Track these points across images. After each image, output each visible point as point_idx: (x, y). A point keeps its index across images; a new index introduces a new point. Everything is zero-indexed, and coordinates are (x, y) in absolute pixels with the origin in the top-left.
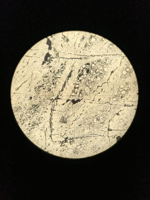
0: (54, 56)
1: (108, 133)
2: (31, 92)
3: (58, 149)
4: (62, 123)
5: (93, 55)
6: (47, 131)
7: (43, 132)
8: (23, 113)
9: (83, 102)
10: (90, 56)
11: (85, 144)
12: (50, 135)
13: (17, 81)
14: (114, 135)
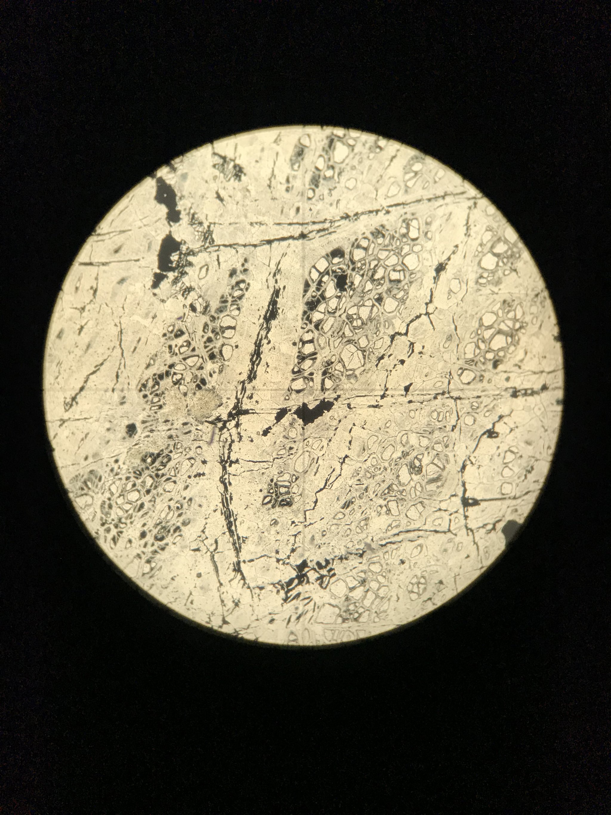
0: (196, 246)
1: (466, 517)
2: (125, 406)
3: (275, 617)
4: (273, 507)
5: (350, 214)
6: (218, 552)
7: (202, 555)
8: (110, 496)
9: (344, 411)
10: (339, 220)
11: (382, 575)
12: (234, 566)
13: (65, 370)
14: (493, 521)
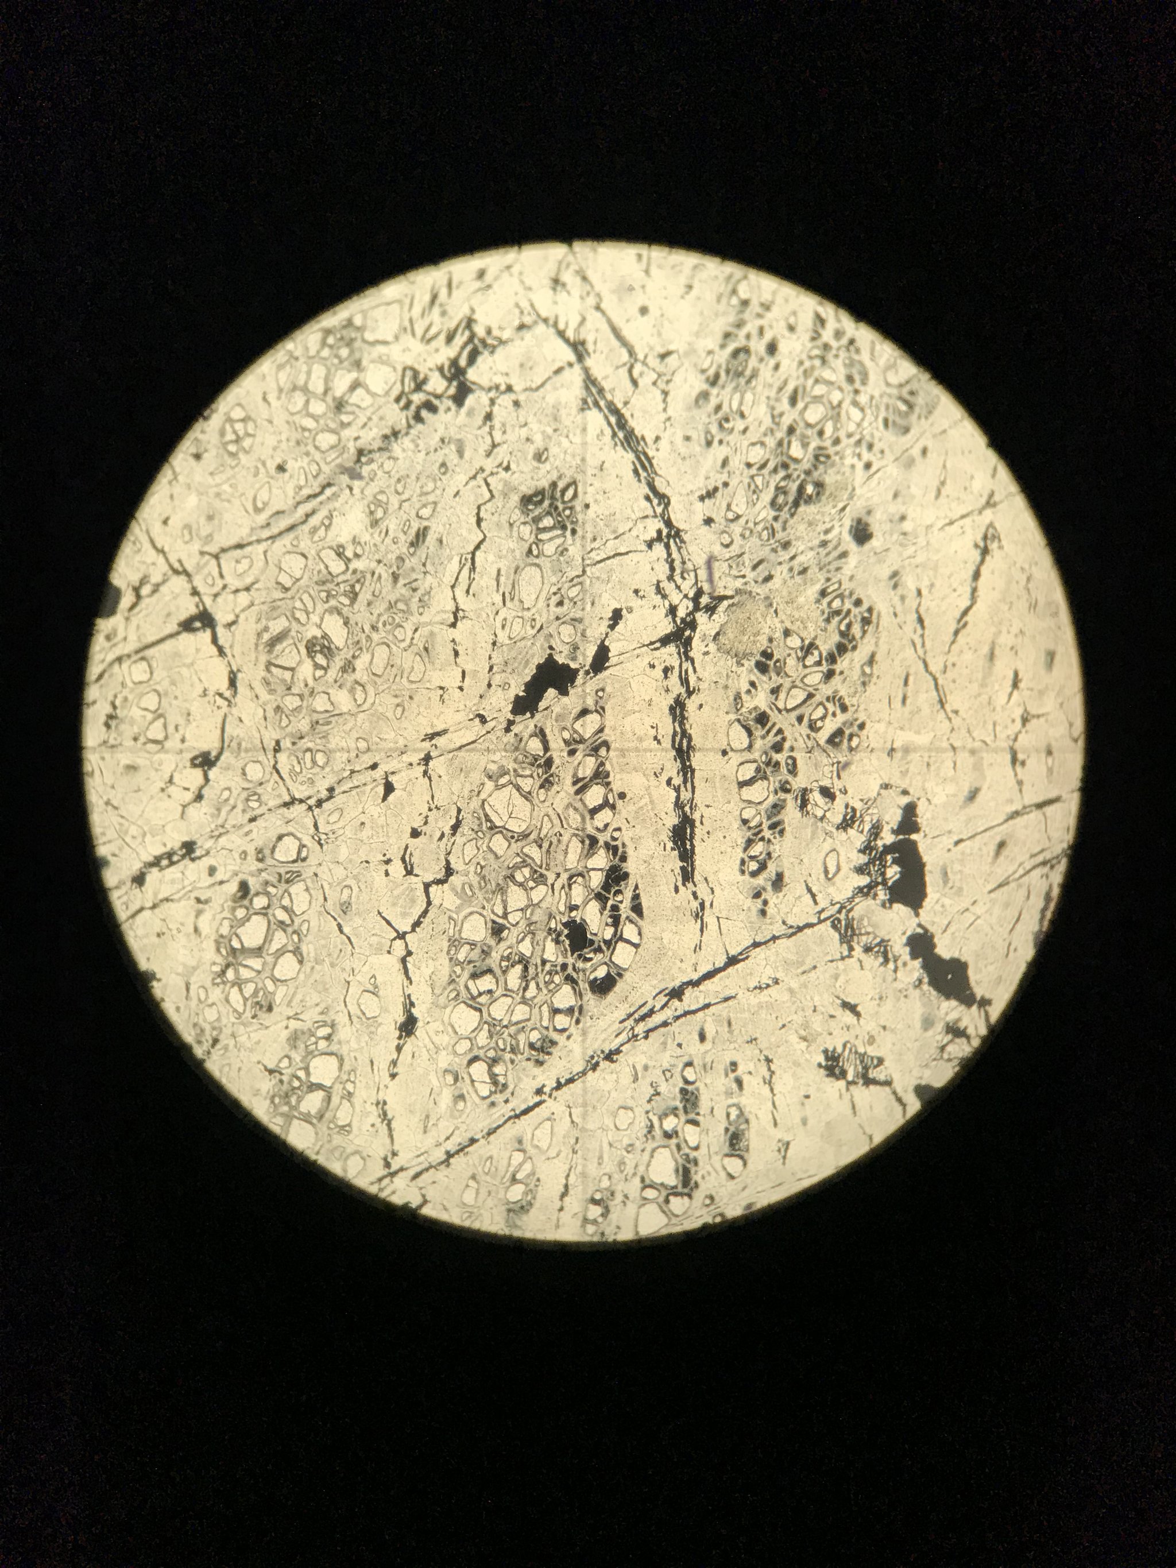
0: (862, 907)
1: (195, 592)
2: (887, 572)
3: (478, 284)
4: (554, 485)
5: (607, 1063)
6: (625, 364)
7: (651, 349)
8: (858, 398)
9: (488, 708)
10: (622, 1045)
11: (309, 430)
12: (586, 350)
13: (1019, 597)
14: (143, 604)
